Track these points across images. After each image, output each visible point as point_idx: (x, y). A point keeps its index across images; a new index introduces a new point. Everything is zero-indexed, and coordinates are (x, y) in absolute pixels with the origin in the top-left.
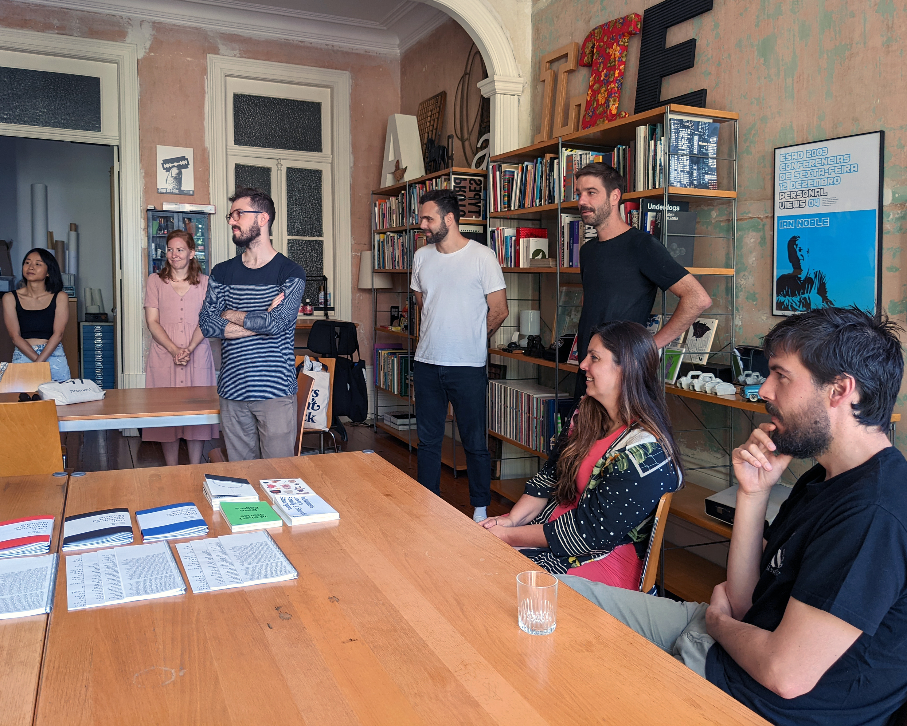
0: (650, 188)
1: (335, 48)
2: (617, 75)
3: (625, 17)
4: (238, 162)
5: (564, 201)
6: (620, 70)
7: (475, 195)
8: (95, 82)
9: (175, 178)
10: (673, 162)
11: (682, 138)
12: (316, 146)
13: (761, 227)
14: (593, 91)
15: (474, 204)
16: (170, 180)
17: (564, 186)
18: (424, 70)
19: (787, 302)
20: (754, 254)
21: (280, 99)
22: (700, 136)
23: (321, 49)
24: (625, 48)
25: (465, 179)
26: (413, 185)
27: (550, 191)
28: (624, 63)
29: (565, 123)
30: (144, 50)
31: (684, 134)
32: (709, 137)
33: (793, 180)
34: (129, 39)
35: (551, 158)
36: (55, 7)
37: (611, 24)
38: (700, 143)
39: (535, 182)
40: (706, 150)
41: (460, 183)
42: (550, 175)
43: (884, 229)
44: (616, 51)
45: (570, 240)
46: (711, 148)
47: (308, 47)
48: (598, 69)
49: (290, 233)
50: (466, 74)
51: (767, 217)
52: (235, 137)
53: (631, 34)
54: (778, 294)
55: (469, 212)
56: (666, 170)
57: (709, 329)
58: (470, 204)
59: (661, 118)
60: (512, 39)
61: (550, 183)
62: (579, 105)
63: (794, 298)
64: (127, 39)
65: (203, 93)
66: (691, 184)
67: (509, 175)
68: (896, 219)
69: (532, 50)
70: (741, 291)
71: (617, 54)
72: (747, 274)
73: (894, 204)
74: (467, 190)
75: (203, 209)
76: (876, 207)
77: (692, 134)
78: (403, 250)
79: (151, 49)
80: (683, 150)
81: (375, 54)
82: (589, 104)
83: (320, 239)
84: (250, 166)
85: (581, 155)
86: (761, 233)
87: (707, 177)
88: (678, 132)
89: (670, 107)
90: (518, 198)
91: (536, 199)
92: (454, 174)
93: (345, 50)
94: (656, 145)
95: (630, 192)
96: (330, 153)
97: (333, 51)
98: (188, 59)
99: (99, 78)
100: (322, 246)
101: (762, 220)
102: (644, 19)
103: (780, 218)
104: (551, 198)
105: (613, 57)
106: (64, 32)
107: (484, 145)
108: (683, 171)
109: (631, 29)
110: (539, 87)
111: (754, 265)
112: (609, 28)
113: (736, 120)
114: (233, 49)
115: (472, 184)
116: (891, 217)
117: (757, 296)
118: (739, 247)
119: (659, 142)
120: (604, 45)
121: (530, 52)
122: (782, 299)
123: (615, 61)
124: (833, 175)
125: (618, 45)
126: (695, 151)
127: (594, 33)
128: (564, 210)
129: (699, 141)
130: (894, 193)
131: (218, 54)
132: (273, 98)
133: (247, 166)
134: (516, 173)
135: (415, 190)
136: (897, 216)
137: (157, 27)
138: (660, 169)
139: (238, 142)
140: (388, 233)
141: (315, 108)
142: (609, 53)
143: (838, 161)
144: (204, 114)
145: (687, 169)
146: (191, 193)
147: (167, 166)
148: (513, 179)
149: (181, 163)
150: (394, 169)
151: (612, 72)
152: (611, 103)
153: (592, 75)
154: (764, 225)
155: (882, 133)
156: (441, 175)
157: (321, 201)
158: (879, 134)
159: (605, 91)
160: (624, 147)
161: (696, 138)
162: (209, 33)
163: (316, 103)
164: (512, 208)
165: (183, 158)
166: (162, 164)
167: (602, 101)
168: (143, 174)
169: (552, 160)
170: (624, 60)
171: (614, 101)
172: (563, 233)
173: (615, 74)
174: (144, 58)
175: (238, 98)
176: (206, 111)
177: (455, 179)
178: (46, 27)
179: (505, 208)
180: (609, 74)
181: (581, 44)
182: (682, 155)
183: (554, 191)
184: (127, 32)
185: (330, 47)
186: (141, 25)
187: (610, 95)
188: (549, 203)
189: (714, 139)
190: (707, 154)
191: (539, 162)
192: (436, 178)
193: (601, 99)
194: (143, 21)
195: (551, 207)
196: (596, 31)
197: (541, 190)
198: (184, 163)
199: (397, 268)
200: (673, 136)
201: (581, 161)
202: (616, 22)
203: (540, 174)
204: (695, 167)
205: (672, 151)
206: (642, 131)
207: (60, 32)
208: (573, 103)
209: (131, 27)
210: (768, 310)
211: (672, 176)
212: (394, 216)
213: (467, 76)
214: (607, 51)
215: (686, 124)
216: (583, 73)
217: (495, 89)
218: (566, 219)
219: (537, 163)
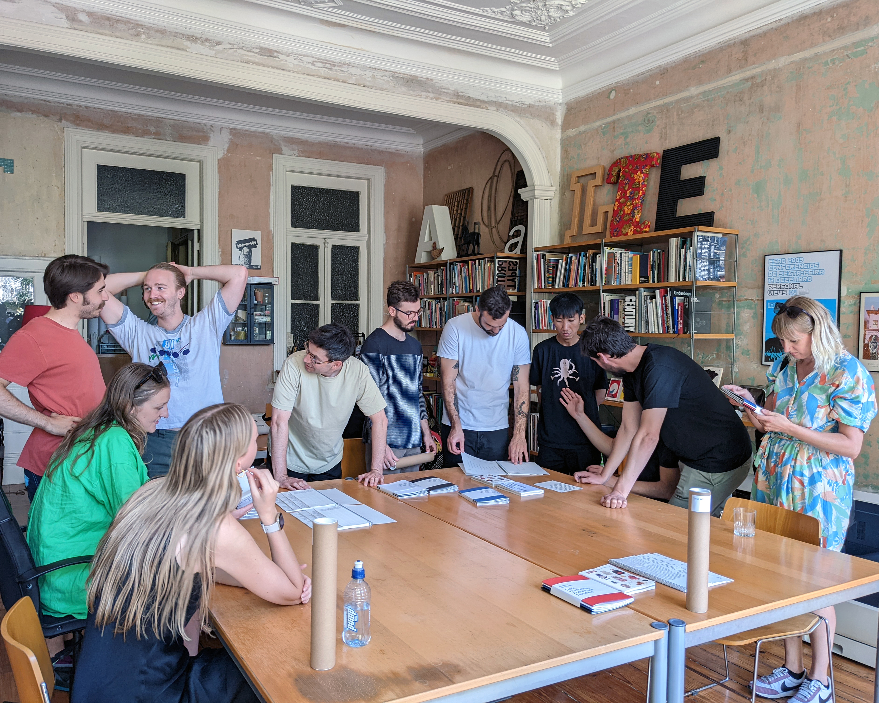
0: (681, 280)
1: (373, 148)
2: (640, 194)
3: (648, 154)
4: (293, 242)
5: (605, 285)
6: (643, 190)
7: (512, 273)
8: (182, 177)
9: (246, 255)
10: (699, 264)
11: (704, 248)
12: (355, 227)
13: (753, 306)
14: (619, 203)
15: (511, 280)
16: (242, 257)
17: (606, 274)
18: (449, 168)
19: (772, 356)
20: (748, 324)
21: (327, 189)
22: (715, 246)
23: (362, 149)
24: (646, 175)
25: (506, 261)
26: (454, 263)
27: (592, 277)
28: (646, 186)
29: (593, 224)
30: (223, 152)
31: (706, 245)
32: (721, 246)
33: (778, 276)
34: (211, 143)
35: (594, 253)
36: (152, 117)
37: (635, 157)
38: (715, 251)
39: (578, 269)
40: (719, 255)
41: (502, 264)
42: (592, 265)
43: (841, 311)
44: (640, 177)
45: (611, 312)
46: (722, 254)
47: (352, 148)
48: (624, 188)
49: (333, 299)
50: (494, 175)
51: (758, 300)
52: (292, 220)
53: (652, 166)
54: (766, 351)
55: (508, 286)
56: (693, 269)
57: (717, 374)
58: (508, 280)
59: (691, 234)
60: (547, 158)
61: (592, 271)
62: (606, 213)
63: (778, 354)
64: (209, 142)
65: (269, 185)
66: (709, 278)
67: (553, 262)
68: (850, 305)
69: (561, 166)
70: (738, 348)
71: (641, 179)
72: (742, 337)
73: (848, 295)
74: (507, 269)
75: (270, 281)
76: (836, 298)
77: (710, 245)
78: (441, 313)
79: (229, 150)
80: (705, 256)
81: (404, 153)
82: (615, 213)
83: (357, 302)
84: (303, 245)
85: (621, 253)
86: (753, 310)
87: (719, 273)
88: (702, 244)
89: (698, 228)
90: (562, 279)
91: (580, 281)
92: (498, 258)
93: (381, 149)
94: (686, 252)
95: (664, 282)
96: (366, 233)
97: (372, 150)
98: (258, 158)
99: (185, 175)
100: (358, 308)
101: (754, 301)
102: (663, 156)
103: (768, 301)
104: (593, 281)
105: (637, 181)
106: (159, 137)
107: (516, 234)
108: (704, 270)
109: (654, 163)
110: (568, 194)
111: (748, 331)
112: (633, 159)
113: (737, 235)
114: (293, 150)
115: (510, 265)
116: (846, 304)
117: (750, 352)
118: (738, 319)
119: (688, 251)
120: (629, 171)
121: (559, 167)
122: (769, 354)
123: (639, 184)
124: (807, 275)
125: (642, 173)
126: (712, 256)
127: (620, 161)
128: (605, 291)
129: (715, 249)
130: (848, 289)
131: (281, 154)
132: (322, 189)
133: (301, 244)
134: (560, 261)
135: (455, 267)
136: (850, 303)
137: (234, 132)
138: (690, 269)
139: (294, 225)
140: (425, 299)
141: (355, 196)
142: (634, 177)
143: (811, 266)
144: (269, 203)
145: (707, 268)
146: (259, 267)
147: (240, 246)
148: (557, 266)
149: (251, 243)
150: (430, 249)
151: (636, 192)
152: (636, 214)
153: (618, 192)
154: (755, 305)
155: (841, 251)
156: (485, 258)
157: (358, 272)
158: (839, 252)
159: (631, 204)
160: (659, 251)
161: (713, 247)
162: (274, 137)
163: (356, 192)
164: (556, 287)
165: (253, 239)
166: (236, 244)
167: (628, 211)
168: (220, 253)
169: (594, 256)
170: (646, 183)
171: (638, 212)
172: (604, 307)
173: (639, 193)
174: (223, 159)
175: (295, 189)
176: (271, 200)
177: (499, 261)
178: (144, 133)
179: (549, 286)
180: (634, 193)
181: (608, 168)
182: (704, 259)
183: (596, 277)
184: (210, 137)
185: (369, 147)
186: (221, 131)
187: (635, 207)
188: (591, 285)
189: (723, 248)
190: (719, 258)
191: (582, 255)
192: (479, 260)
193: (627, 209)
194: (223, 128)
195: (593, 288)
196: (622, 160)
197: (584, 276)
198: (253, 243)
199: (435, 327)
200: (699, 246)
201: (621, 257)
202: (640, 157)
203: (583, 263)
204: (712, 267)
205: (698, 257)
206: (674, 242)
207: (156, 137)
208: (601, 211)
209: (212, 133)
210: (759, 361)
211: (698, 273)
212: (432, 286)
213: (496, 178)
214: (632, 176)
215: (707, 239)
216: (608, 189)
217: (535, 196)
218: (606, 298)
219: (580, 255)
